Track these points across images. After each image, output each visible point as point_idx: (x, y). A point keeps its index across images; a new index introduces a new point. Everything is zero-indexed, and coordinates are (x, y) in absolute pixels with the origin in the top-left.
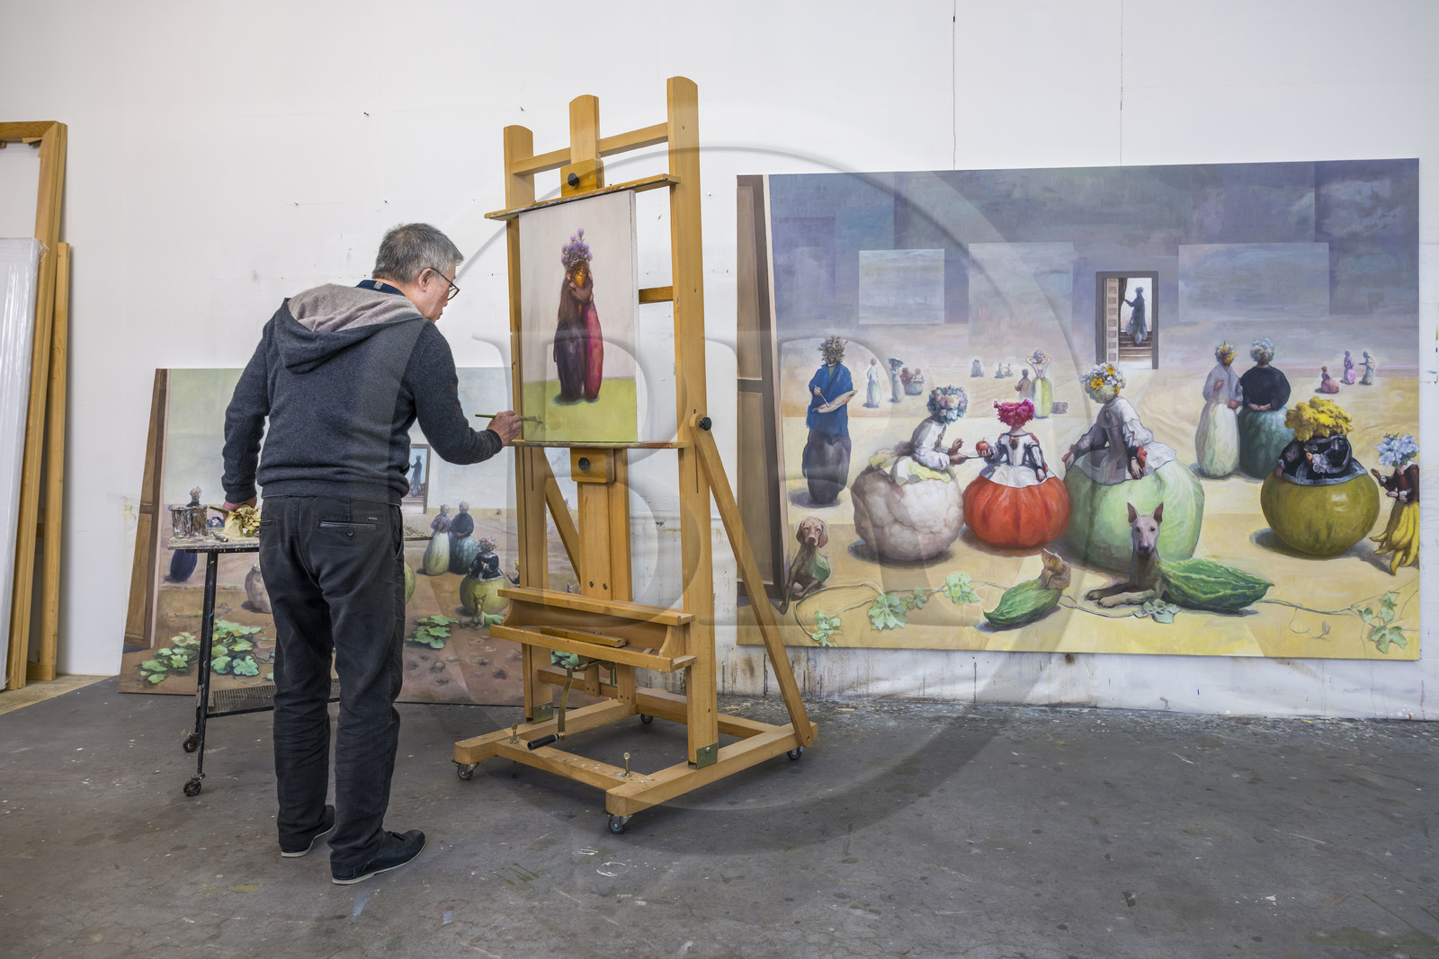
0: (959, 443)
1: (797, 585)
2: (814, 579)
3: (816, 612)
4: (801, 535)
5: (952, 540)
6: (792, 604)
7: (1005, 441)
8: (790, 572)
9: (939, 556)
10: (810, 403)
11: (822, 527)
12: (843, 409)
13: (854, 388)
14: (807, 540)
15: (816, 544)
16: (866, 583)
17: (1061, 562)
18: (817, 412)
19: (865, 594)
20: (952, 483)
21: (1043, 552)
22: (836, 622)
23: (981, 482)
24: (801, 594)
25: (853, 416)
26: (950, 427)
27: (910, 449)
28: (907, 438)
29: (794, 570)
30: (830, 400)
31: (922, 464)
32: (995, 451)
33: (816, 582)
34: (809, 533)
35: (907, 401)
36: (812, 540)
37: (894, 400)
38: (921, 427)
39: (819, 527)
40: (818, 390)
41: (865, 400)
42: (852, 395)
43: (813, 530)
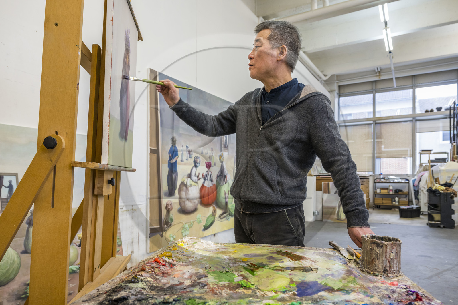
0: (199, 174)
1: (166, 226)
2: (169, 223)
3: (170, 234)
4: (166, 207)
5: (198, 204)
6: (164, 233)
7: (207, 174)
8: (164, 221)
9: (195, 210)
10: (168, 159)
11: (172, 203)
12: (176, 162)
13: (179, 155)
14: (168, 209)
15: (170, 210)
16: (181, 221)
17: (215, 208)
18: (170, 162)
19: (181, 225)
20: (198, 186)
21: (213, 205)
22: (175, 237)
23: (203, 186)
24: (166, 229)
25: (179, 164)
26: (198, 168)
27: (190, 176)
28: (189, 172)
29: (165, 221)
30: (173, 159)
31: (192, 181)
32: (205, 176)
33: (170, 224)
34: (168, 206)
35: (189, 159)
36: (169, 208)
37: (187, 160)
38: (192, 169)
39: (171, 204)
40: (170, 155)
41: (181, 159)
42: (178, 157)
43: (169, 205)
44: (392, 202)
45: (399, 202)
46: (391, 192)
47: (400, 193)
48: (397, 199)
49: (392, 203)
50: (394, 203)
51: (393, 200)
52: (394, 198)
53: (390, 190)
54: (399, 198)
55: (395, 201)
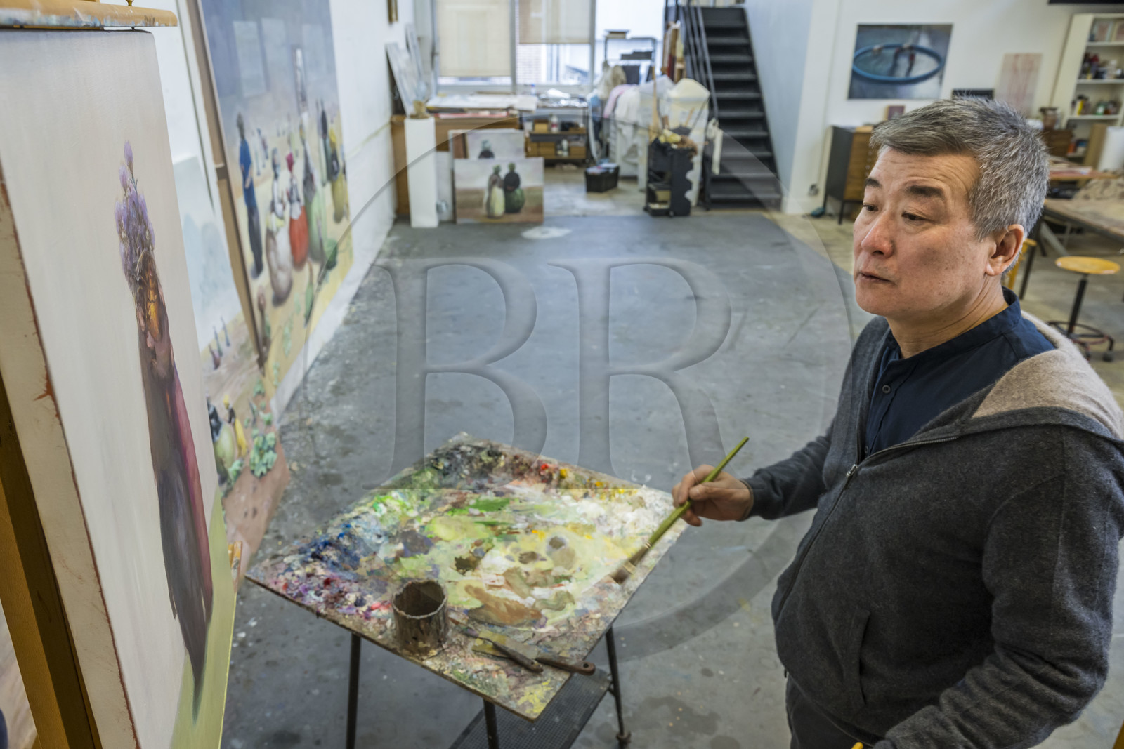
0: (283, 193)
1: (265, 348)
2: (267, 338)
3: (271, 363)
4: (259, 305)
5: (291, 270)
7: (291, 185)
9: (290, 286)
10: (242, 182)
11: (263, 291)
12: (252, 181)
13: (252, 160)
14: (261, 307)
15: (264, 308)
16: (279, 324)
17: (309, 262)
18: (245, 189)
20: (285, 226)
21: (307, 260)
23: (291, 221)
24: (266, 355)
26: (279, 180)
27: (273, 207)
28: (271, 198)
29: (262, 337)
30: (248, 176)
31: (277, 216)
32: (290, 195)
34: (260, 300)
36: (262, 305)
37: (264, 166)
38: (273, 185)
39: (262, 293)
40: (243, 168)
41: (257, 170)
42: (252, 168)
43: (261, 297)
44: (556, 150)
45: (569, 150)
46: (555, 130)
47: (572, 131)
48: (565, 144)
49: (556, 154)
50: (560, 152)
51: (559, 147)
52: (559, 142)
53: (553, 125)
54: (569, 141)
55: (562, 149)
